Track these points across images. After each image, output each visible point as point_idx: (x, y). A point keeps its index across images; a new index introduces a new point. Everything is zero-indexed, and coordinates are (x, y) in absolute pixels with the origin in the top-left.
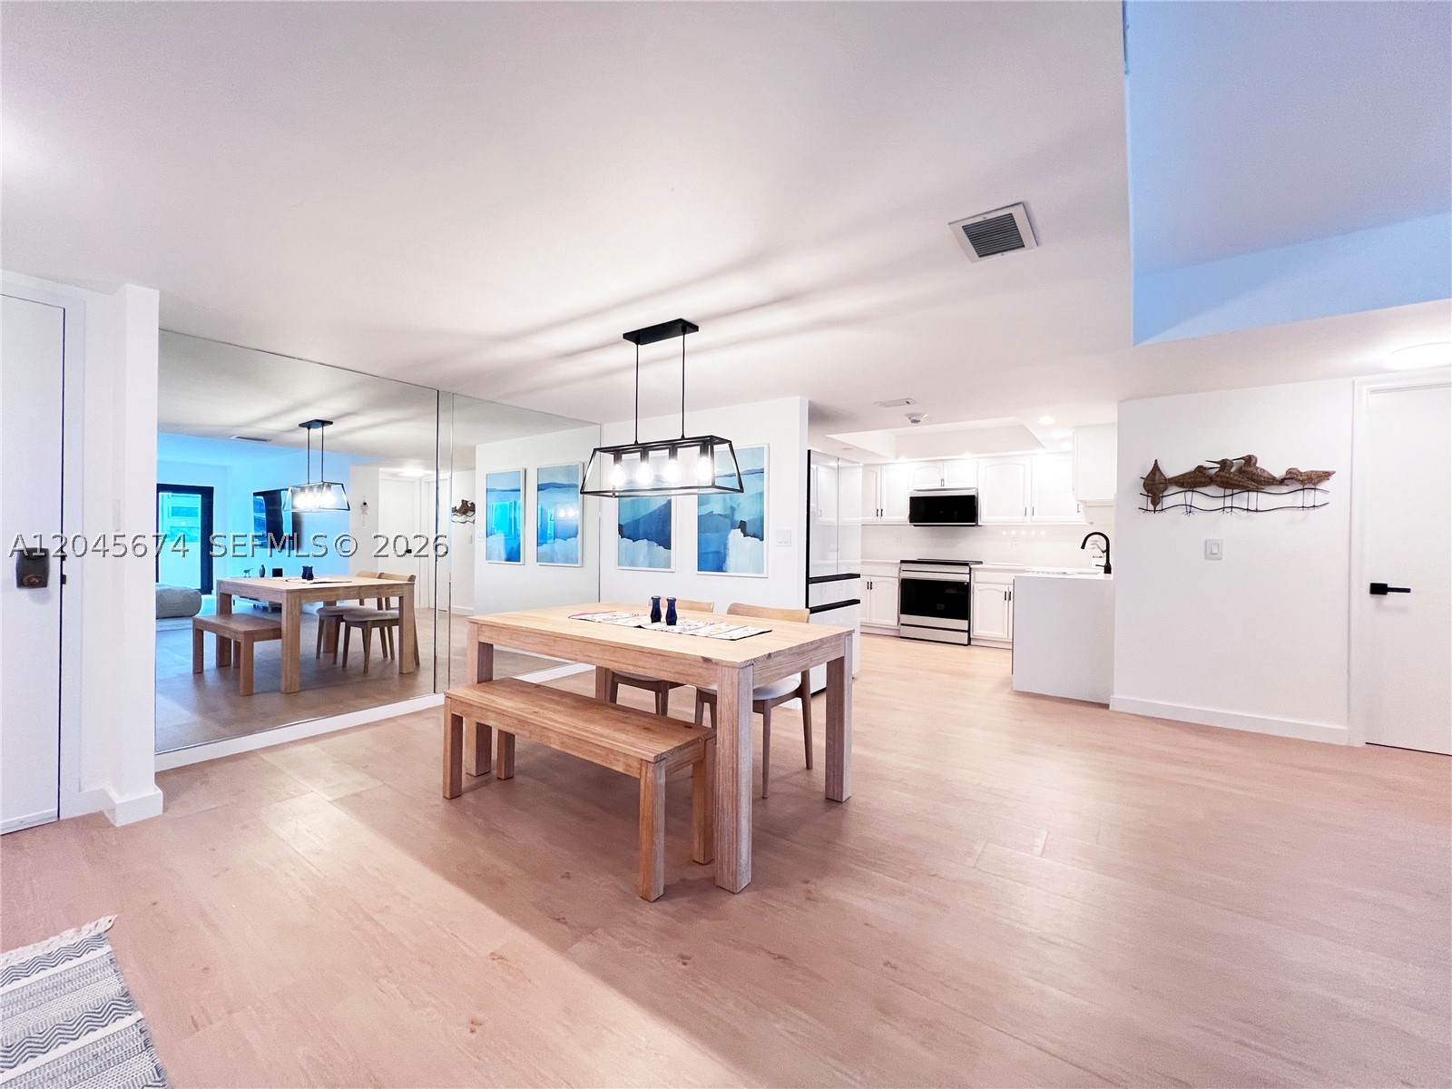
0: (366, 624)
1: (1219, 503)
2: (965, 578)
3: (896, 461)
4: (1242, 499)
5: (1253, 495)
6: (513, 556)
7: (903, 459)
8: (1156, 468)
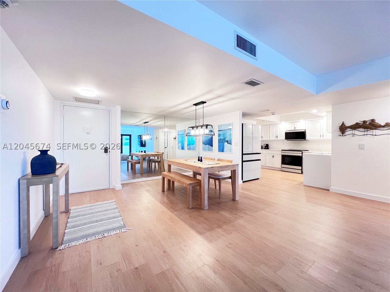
1: (363, 133)
2: (301, 155)
3: (281, 123)
4: (370, 132)
6: (183, 148)
7: (283, 122)
8: (343, 123)
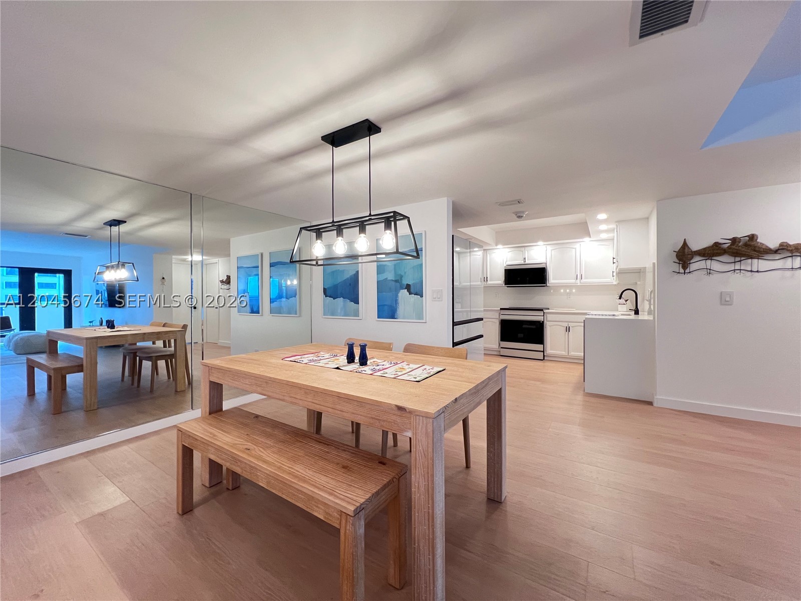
0: (154, 358)
1: (732, 267)
2: (540, 319)
3: (495, 248)
4: (747, 264)
5: (755, 261)
6: (255, 310)
7: (500, 246)
8: (685, 244)
